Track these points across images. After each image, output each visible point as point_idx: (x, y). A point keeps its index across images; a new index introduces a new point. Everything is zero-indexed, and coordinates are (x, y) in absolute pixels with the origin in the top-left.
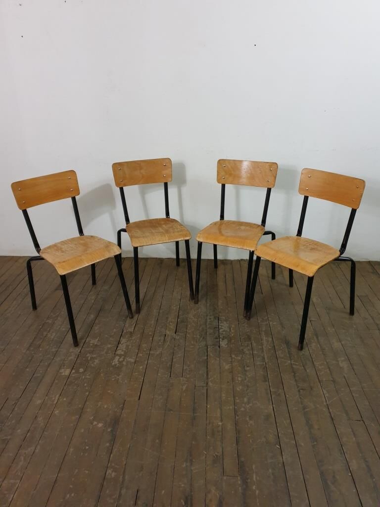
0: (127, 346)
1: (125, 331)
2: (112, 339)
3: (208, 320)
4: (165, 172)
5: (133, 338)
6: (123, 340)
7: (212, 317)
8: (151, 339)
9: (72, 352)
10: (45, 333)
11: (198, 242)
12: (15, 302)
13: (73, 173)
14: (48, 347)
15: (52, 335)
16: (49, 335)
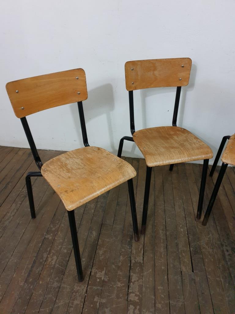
0: (141, 287)
1: (133, 261)
2: (121, 273)
3: (226, 253)
4: (182, 75)
5: (145, 273)
6: (134, 277)
7: (229, 248)
8: (166, 277)
9: (77, 291)
10: (45, 255)
11: (223, 163)
12: (14, 205)
13: (81, 71)
14: (49, 279)
15: (52, 260)
16: (50, 260)
